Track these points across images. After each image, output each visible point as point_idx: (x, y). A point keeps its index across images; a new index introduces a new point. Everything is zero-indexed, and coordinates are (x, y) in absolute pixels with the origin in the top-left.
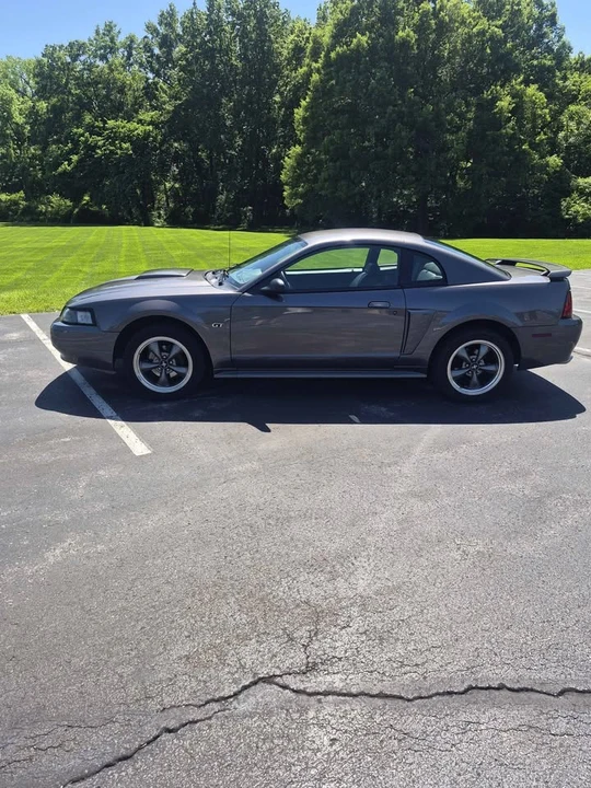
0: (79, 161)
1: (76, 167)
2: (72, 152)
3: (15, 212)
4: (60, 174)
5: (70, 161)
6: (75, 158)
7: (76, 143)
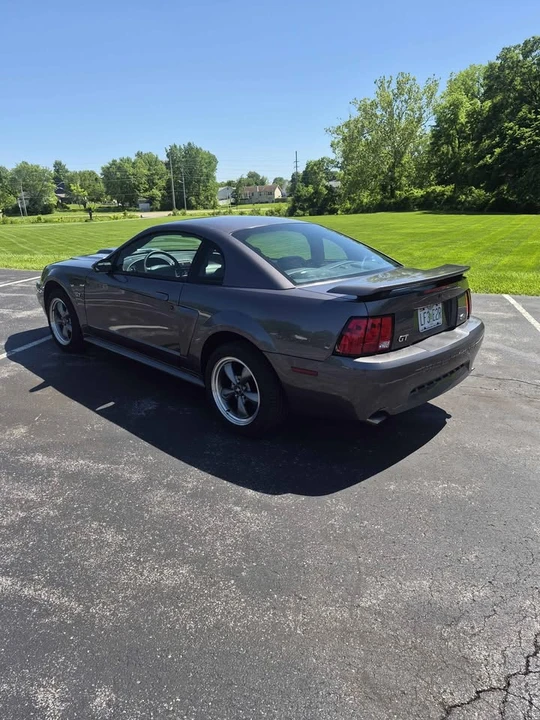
0: (501, 154)
1: (497, 160)
2: (498, 145)
3: (439, 202)
4: (480, 167)
5: (492, 153)
6: (498, 151)
7: (503, 137)
